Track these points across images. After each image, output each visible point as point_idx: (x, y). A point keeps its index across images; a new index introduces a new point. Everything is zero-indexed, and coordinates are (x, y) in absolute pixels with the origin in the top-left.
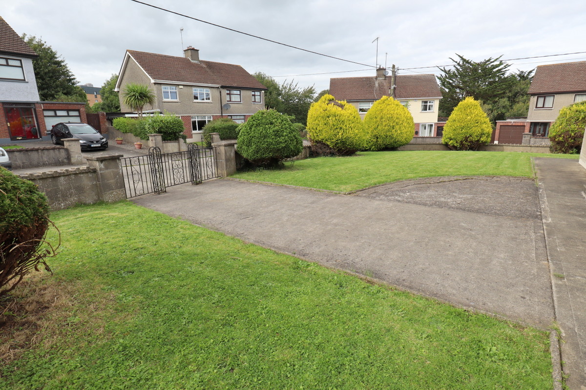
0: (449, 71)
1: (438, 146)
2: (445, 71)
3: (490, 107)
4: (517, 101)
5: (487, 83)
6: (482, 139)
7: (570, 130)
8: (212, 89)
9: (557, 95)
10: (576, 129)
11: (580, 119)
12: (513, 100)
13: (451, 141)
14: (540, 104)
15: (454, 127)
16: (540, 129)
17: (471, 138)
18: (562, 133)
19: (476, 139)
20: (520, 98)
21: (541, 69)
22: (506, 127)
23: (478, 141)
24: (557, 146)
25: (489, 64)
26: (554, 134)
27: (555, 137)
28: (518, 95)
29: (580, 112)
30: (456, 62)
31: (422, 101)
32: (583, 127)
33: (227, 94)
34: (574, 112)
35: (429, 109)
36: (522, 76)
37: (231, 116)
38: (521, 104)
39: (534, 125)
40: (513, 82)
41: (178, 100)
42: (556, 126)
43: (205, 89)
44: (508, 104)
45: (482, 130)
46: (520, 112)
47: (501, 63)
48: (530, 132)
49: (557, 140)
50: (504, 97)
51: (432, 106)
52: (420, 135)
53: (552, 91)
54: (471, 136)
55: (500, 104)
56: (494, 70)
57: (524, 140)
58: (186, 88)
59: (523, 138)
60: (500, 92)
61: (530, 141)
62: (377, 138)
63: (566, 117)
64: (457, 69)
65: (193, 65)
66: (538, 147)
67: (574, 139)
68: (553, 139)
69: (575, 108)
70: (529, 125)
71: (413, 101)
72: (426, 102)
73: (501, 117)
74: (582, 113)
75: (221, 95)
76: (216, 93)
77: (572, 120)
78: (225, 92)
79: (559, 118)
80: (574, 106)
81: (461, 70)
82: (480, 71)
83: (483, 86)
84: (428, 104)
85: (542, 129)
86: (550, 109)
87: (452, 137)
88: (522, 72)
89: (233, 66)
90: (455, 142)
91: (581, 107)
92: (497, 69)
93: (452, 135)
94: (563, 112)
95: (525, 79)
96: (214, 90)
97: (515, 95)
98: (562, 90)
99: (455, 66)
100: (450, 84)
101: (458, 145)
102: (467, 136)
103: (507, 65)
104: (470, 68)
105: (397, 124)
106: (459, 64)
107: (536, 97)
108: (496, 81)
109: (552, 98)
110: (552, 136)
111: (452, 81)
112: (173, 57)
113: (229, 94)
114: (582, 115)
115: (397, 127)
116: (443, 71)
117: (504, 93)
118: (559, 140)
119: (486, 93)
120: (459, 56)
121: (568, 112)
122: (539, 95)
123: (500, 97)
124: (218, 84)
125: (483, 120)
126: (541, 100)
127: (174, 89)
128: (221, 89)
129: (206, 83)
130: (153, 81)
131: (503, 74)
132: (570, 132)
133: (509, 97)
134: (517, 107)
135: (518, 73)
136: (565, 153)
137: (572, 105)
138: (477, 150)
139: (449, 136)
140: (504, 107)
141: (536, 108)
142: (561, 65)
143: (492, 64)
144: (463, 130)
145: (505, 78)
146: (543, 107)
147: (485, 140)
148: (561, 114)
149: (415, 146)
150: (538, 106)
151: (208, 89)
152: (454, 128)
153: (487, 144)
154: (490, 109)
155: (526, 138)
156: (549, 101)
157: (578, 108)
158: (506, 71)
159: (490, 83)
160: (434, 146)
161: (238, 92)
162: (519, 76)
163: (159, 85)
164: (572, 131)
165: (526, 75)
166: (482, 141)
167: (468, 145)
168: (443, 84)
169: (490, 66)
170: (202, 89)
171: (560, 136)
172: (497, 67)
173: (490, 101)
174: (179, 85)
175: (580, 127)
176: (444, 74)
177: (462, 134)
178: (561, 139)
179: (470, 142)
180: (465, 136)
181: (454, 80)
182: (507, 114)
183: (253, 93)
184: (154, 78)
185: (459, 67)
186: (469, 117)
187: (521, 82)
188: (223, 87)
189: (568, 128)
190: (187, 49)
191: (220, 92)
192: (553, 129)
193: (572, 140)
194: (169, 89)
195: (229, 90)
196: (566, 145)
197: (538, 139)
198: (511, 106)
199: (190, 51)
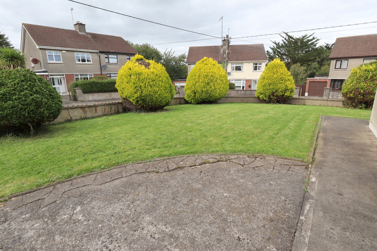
0: (279, 43)
1: (253, 99)
2: (276, 43)
3: (305, 68)
4: (324, 64)
5: (304, 52)
6: (286, 94)
7: (360, 87)
8: (92, 54)
9: (351, 59)
10: (365, 87)
11: (369, 78)
12: (321, 64)
13: (261, 95)
14: (338, 66)
15: (263, 83)
16: (338, 84)
17: (277, 93)
18: (353, 90)
19: (281, 94)
20: (326, 62)
21: (338, 40)
22: (314, 83)
23: (283, 95)
24: (349, 101)
25: (306, 39)
26: (346, 91)
27: (346, 93)
28: (324, 60)
29: (368, 71)
30: (283, 37)
31: (254, 64)
32: (371, 85)
33: (106, 57)
34: (363, 71)
35: (259, 69)
36: (328, 47)
37: (110, 74)
38: (326, 66)
39: (334, 81)
40: (321, 51)
41: (61, 62)
42: (347, 83)
43: (86, 54)
44: (318, 66)
45: (286, 86)
46: (326, 72)
47: (314, 38)
48: (330, 87)
49: (348, 96)
50: (315, 62)
51: (261, 66)
52: (252, 88)
53: (347, 56)
54: (277, 91)
55: (312, 66)
56: (309, 43)
57: (325, 93)
58: (68, 53)
59: (324, 92)
60: (312, 58)
61: (329, 94)
62: (195, 93)
63: (357, 75)
64: (284, 42)
65: (80, 35)
66: (333, 101)
67: (363, 96)
68: (345, 95)
69: (364, 67)
70: (330, 82)
71: (246, 63)
72: (256, 64)
73: (312, 75)
74: (371, 73)
75: (100, 58)
76: (96, 57)
77: (362, 79)
78: (103, 56)
79: (350, 77)
80: (363, 66)
81: (287, 42)
82: (299, 44)
83: (301, 53)
84: (258, 65)
85: (339, 84)
86: (345, 69)
87: (262, 92)
88: (328, 44)
89: (115, 37)
90: (264, 97)
91: (369, 67)
92: (311, 42)
93: (262, 90)
94: (354, 72)
95: (330, 49)
96: (94, 55)
97: (323, 60)
98: (354, 55)
99: (282, 40)
100: (279, 52)
101: (266, 99)
102: (274, 92)
103: (318, 39)
104: (293, 41)
105: (212, 81)
106: (285, 39)
107: (335, 61)
108: (310, 51)
109: (347, 61)
110: (344, 92)
111: (281, 50)
112: (64, 30)
113: (108, 58)
114: (371, 74)
115: (212, 84)
116: (274, 43)
117: (315, 59)
118: (350, 96)
119: (303, 59)
120: (285, 33)
121: (358, 72)
122: (338, 59)
123: (312, 61)
124: (97, 50)
125: (287, 78)
126: (339, 63)
127: (59, 53)
128: (100, 54)
129: (86, 49)
130: (37, 47)
131: (315, 46)
132: (360, 90)
133: (318, 62)
134: (323, 68)
135: (325, 45)
136: (355, 107)
137: (362, 66)
138: (283, 103)
139: (260, 91)
140: (315, 68)
141: (335, 68)
142: (354, 37)
143: (307, 39)
144: (271, 86)
145: (316, 48)
146: (340, 68)
147: (289, 95)
148: (352, 73)
149: (234, 98)
150: (336, 67)
151: (89, 54)
152: (264, 85)
153: (291, 98)
154: (305, 70)
155: (326, 92)
156: (345, 63)
157: (367, 68)
158: (317, 43)
159: (306, 52)
160: (250, 99)
161: (116, 56)
162: (326, 47)
163: (44, 50)
164: (361, 88)
165: (330, 46)
166: (286, 96)
167: (275, 99)
168: (274, 53)
169: (306, 40)
170: (83, 54)
171: (351, 92)
172: (310, 41)
173: (306, 64)
174: (62, 50)
175: (369, 85)
176: (275, 46)
177: (269, 89)
178: (352, 95)
179: (276, 96)
180: (272, 91)
181: (281, 49)
182: (317, 73)
183: (128, 57)
184: (39, 45)
185: (285, 41)
186: (275, 76)
187: (327, 51)
188: (101, 52)
189: (358, 85)
190: (76, 23)
191: (99, 56)
192: (345, 87)
193: (362, 97)
194: (53, 53)
195: (108, 55)
196: (356, 101)
197: (335, 92)
198: (320, 68)
199: (77, 25)
